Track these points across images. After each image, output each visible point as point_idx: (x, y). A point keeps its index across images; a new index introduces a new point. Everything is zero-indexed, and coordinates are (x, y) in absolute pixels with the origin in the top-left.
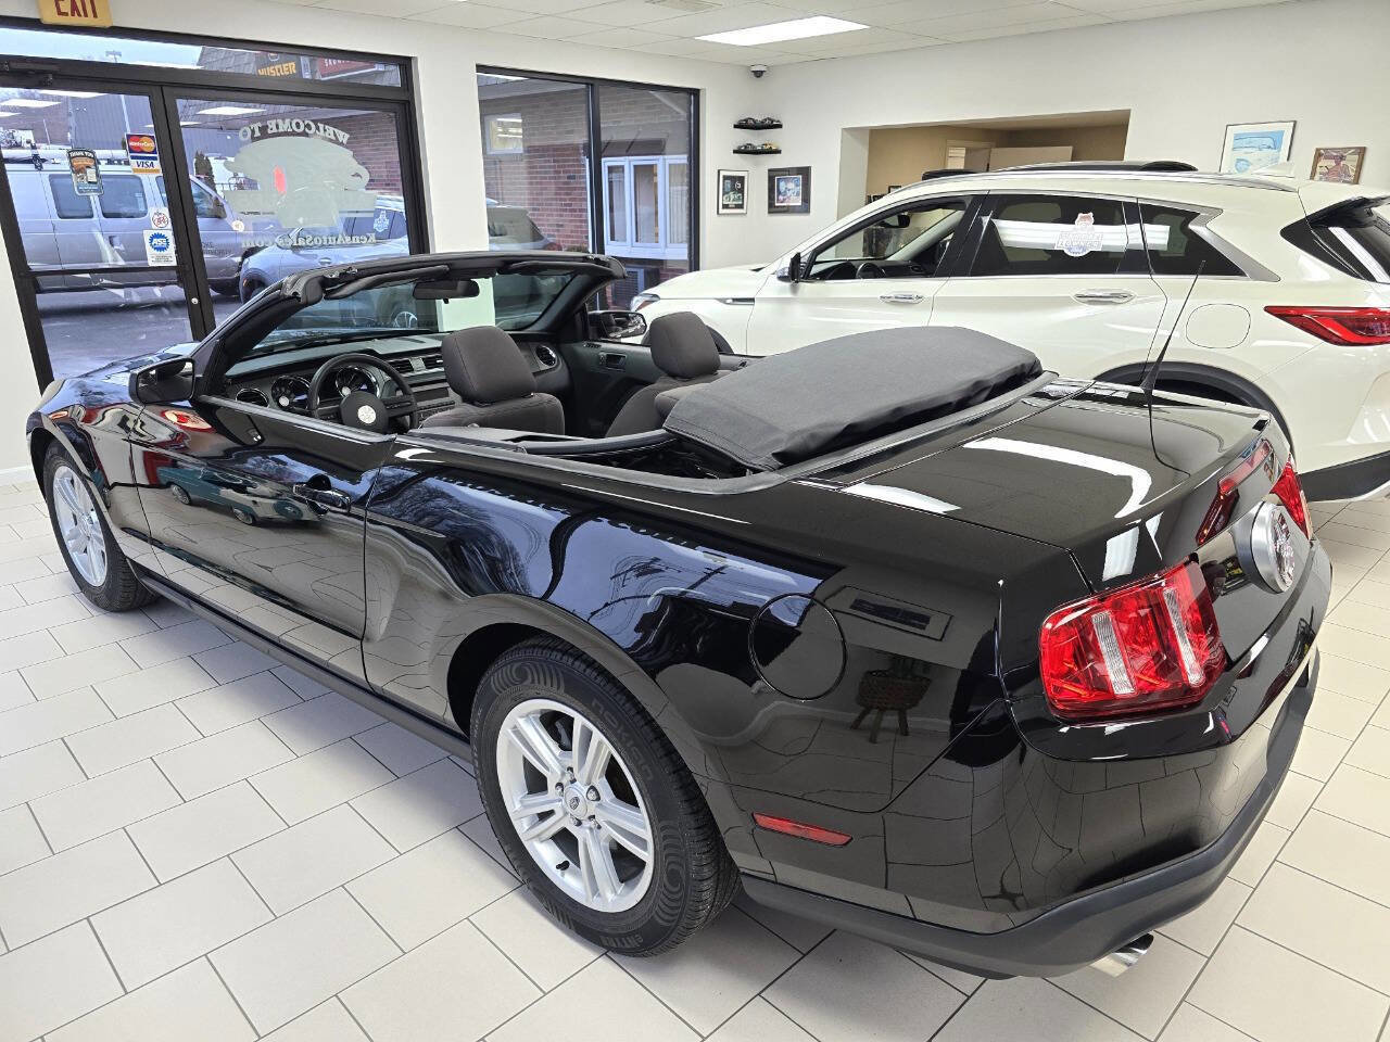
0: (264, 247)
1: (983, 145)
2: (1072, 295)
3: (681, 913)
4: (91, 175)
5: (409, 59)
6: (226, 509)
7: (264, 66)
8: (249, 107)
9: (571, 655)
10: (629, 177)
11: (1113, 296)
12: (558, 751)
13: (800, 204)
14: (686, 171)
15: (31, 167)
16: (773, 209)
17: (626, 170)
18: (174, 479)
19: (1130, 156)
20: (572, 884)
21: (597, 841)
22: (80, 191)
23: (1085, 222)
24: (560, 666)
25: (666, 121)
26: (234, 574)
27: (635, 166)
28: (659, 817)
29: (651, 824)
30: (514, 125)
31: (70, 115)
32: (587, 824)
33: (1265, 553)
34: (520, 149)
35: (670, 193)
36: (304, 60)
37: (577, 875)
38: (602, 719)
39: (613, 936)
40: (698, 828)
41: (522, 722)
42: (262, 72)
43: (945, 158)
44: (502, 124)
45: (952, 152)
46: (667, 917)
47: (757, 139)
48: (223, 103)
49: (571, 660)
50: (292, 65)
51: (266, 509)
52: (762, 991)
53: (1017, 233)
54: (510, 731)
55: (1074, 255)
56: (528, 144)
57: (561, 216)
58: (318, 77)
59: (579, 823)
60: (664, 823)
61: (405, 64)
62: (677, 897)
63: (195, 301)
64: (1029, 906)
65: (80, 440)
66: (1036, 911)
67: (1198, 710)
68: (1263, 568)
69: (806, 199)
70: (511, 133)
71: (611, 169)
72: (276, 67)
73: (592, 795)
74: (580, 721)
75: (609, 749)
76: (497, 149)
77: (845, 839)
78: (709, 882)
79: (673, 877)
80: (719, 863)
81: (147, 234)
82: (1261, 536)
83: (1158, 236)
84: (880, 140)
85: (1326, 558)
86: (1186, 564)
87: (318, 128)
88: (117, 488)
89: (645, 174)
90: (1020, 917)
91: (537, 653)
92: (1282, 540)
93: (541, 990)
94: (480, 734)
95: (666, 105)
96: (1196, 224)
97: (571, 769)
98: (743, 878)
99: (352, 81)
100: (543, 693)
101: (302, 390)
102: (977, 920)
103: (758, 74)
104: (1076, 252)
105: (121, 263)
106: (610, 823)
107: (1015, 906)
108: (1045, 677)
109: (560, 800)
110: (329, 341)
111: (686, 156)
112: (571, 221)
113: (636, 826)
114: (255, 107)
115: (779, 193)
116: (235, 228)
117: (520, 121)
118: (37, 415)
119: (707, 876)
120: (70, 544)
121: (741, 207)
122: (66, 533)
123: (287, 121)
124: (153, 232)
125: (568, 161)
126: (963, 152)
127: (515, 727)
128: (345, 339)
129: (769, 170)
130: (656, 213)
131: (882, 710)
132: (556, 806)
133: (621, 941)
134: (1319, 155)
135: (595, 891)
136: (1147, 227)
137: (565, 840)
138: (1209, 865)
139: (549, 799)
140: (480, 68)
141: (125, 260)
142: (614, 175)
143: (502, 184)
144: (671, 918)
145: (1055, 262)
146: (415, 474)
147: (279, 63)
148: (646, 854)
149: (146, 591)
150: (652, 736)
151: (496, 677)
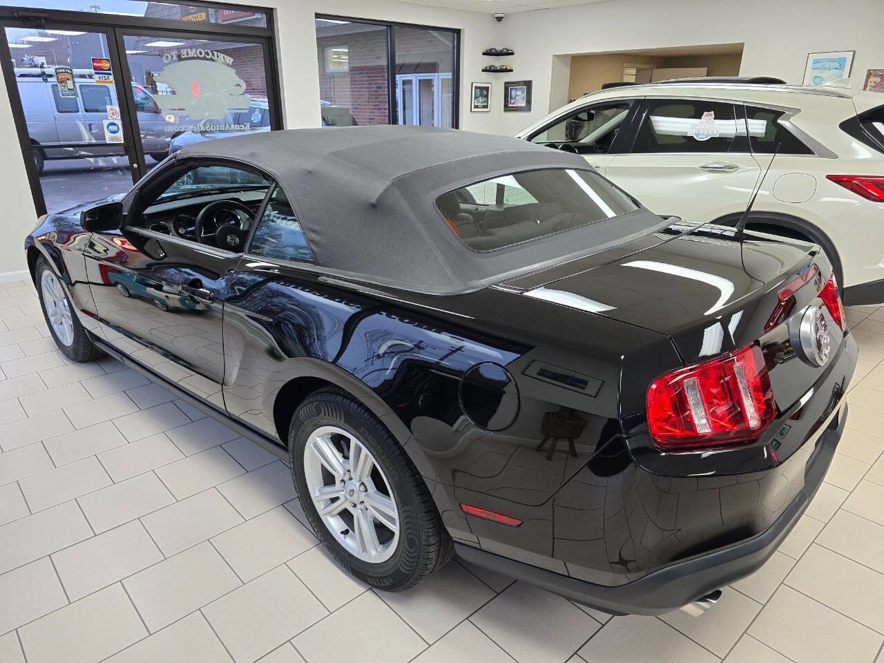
0: (185, 131)
1: (647, 66)
2: (697, 166)
3: (416, 566)
4: (70, 84)
5: (272, 9)
6: (150, 300)
7: (186, 15)
8: (177, 42)
9: (348, 398)
10: (415, 87)
11: (726, 167)
12: (341, 460)
13: (524, 105)
14: (451, 84)
15: (40, 79)
16: (507, 108)
17: (414, 82)
18: (119, 281)
19: (743, 74)
20: (350, 544)
21: (366, 517)
22: (63, 95)
23: (708, 117)
24: (341, 405)
25: (439, 50)
26: (153, 344)
27: (420, 80)
28: (402, 504)
29: (398, 508)
30: (344, 54)
31: (68, 47)
32: (359, 506)
33: (808, 340)
34: (346, 68)
35: (441, 97)
36: (211, 11)
37: (354, 538)
38: (367, 440)
39: (375, 578)
40: (427, 512)
41: (319, 440)
42: (185, 19)
43: (622, 75)
44: (336, 53)
45: (627, 71)
46: (407, 568)
47: (497, 62)
48: (161, 39)
49: (348, 402)
50: (204, 14)
51: (174, 301)
52: (469, 617)
53: (665, 125)
54: (312, 445)
55: (701, 140)
56: (352, 66)
57: (372, 112)
58: (220, 22)
59: (355, 506)
60: (405, 508)
61: (269, 13)
62: (412, 555)
63: (135, 165)
64: (639, 569)
65: (54, 254)
66: (643, 573)
67: (756, 445)
68: (806, 351)
69: (529, 102)
70: (340, 58)
71: (404, 83)
72: (194, 16)
73: (362, 488)
74: (354, 441)
75: (372, 460)
76: (331, 68)
77: (519, 522)
78: (434, 546)
79: (411, 543)
80: (440, 535)
81: (106, 123)
82: (806, 328)
83: (758, 127)
84: (578, 62)
85: (855, 344)
86: (752, 347)
87: (213, 54)
88: (78, 285)
89: (426, 85)
90: (633, 576)
91: (328, 396)
92: (821, 331)
93: (328, 611)
94: (294, 447)
95: (441, 41)
96: (784, 119)
97: (349, 471)
98: (455, 545)
99: (241, 24)
100: (331, 422)
101: (192, 224)
102: (604, 578)
103: (499, 19)
104: (702, 138)
105: (94, 141)
106: (373, 507)
107: (628, 570)
108: (650, 420)
109: (343, 491)
110: (212, 192)
111: (451, 74)
112: (379, 116)
113: (388, 509)
114: (180, 42)
115: (511, 98)
116: (167, 119)
117: (347, 50)
118: (30, 237)
119: (433, 542)
120: (52, 319)
121: (486, 107)
122: (50, 312)
123: (194, 50)
124: (109, 122)
125: (377, 76)
126: (634, 71)
127: (315, 443)
128: (223, 191)
129: (506, 83)
130: (433, 111)
131: (557, 439)
132: (341, 495)
133: (380, 582)
134: (869, 74)
135: (364, 549)
136: (749, 121)
137: (346, 515)
138: (761, 546)
139: (337, 490)
140: (318, 15)
141: (96, 140)
142: (406, 86)
143: (334, 92)
144: (410, 569)
145: (688, 144)
146: (262, 280)
147: (195, 13)
148: (394, 527)
149: (98, 350)
150: (397, 452)
151: (303, 411)
